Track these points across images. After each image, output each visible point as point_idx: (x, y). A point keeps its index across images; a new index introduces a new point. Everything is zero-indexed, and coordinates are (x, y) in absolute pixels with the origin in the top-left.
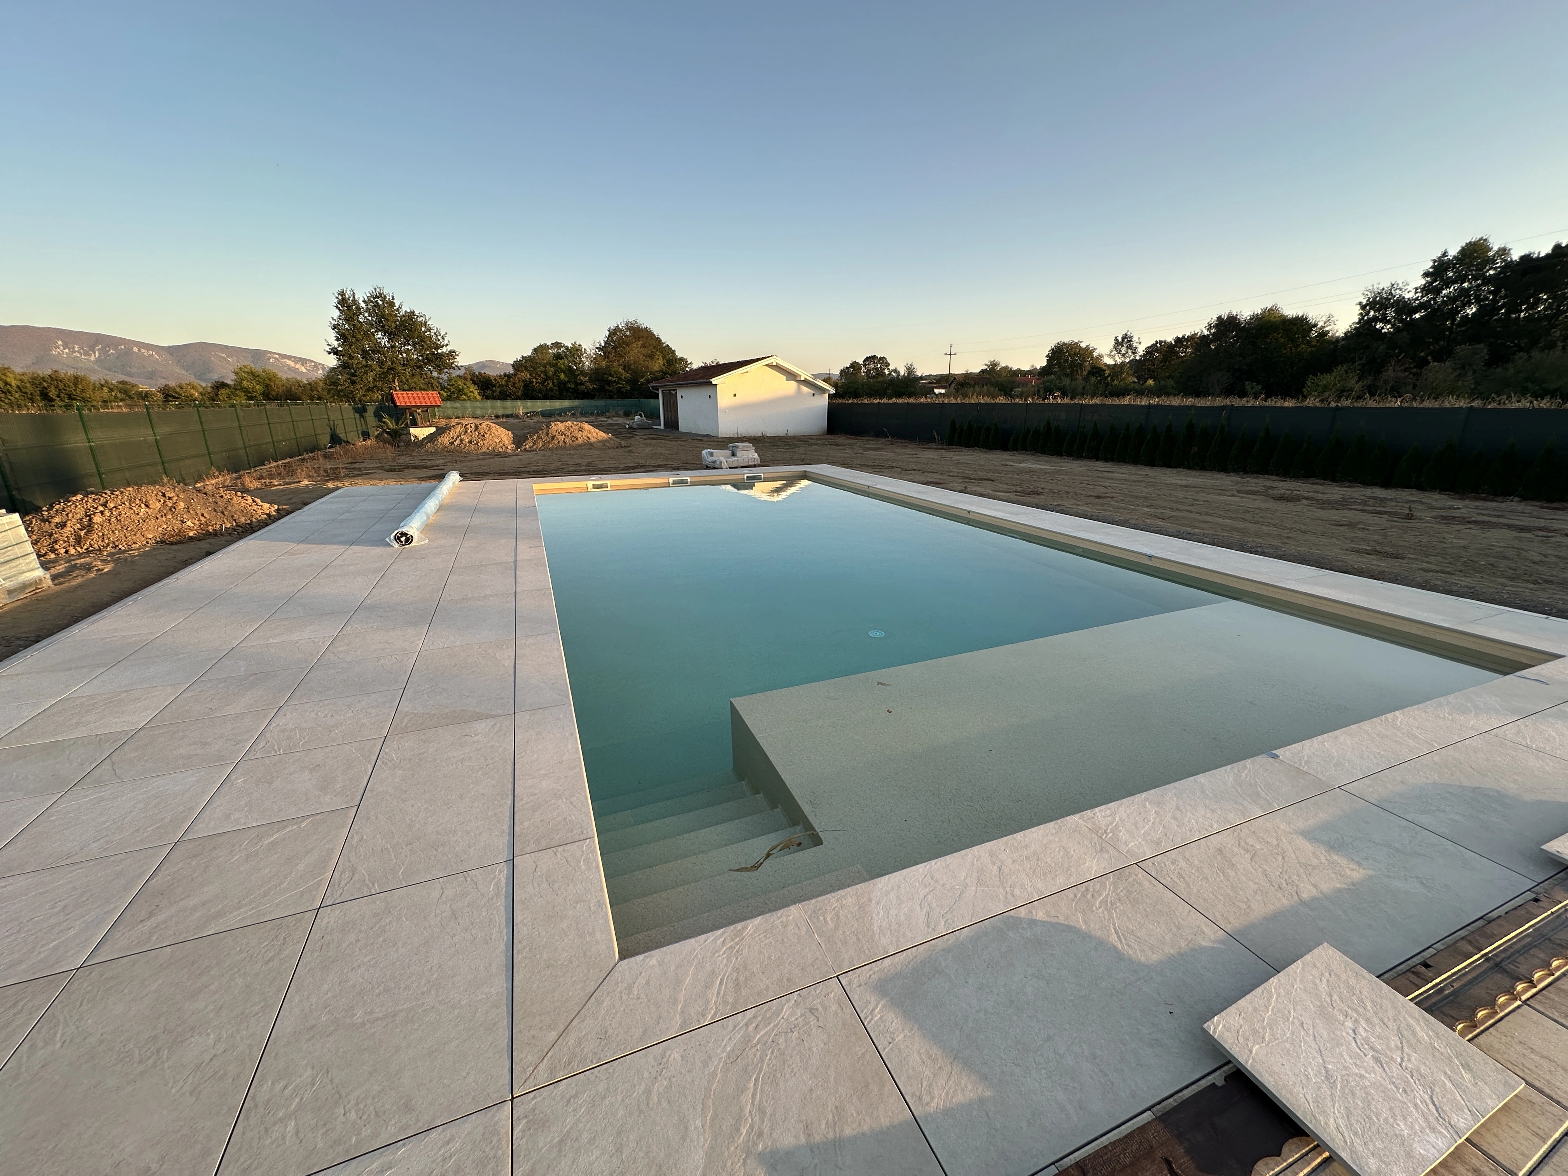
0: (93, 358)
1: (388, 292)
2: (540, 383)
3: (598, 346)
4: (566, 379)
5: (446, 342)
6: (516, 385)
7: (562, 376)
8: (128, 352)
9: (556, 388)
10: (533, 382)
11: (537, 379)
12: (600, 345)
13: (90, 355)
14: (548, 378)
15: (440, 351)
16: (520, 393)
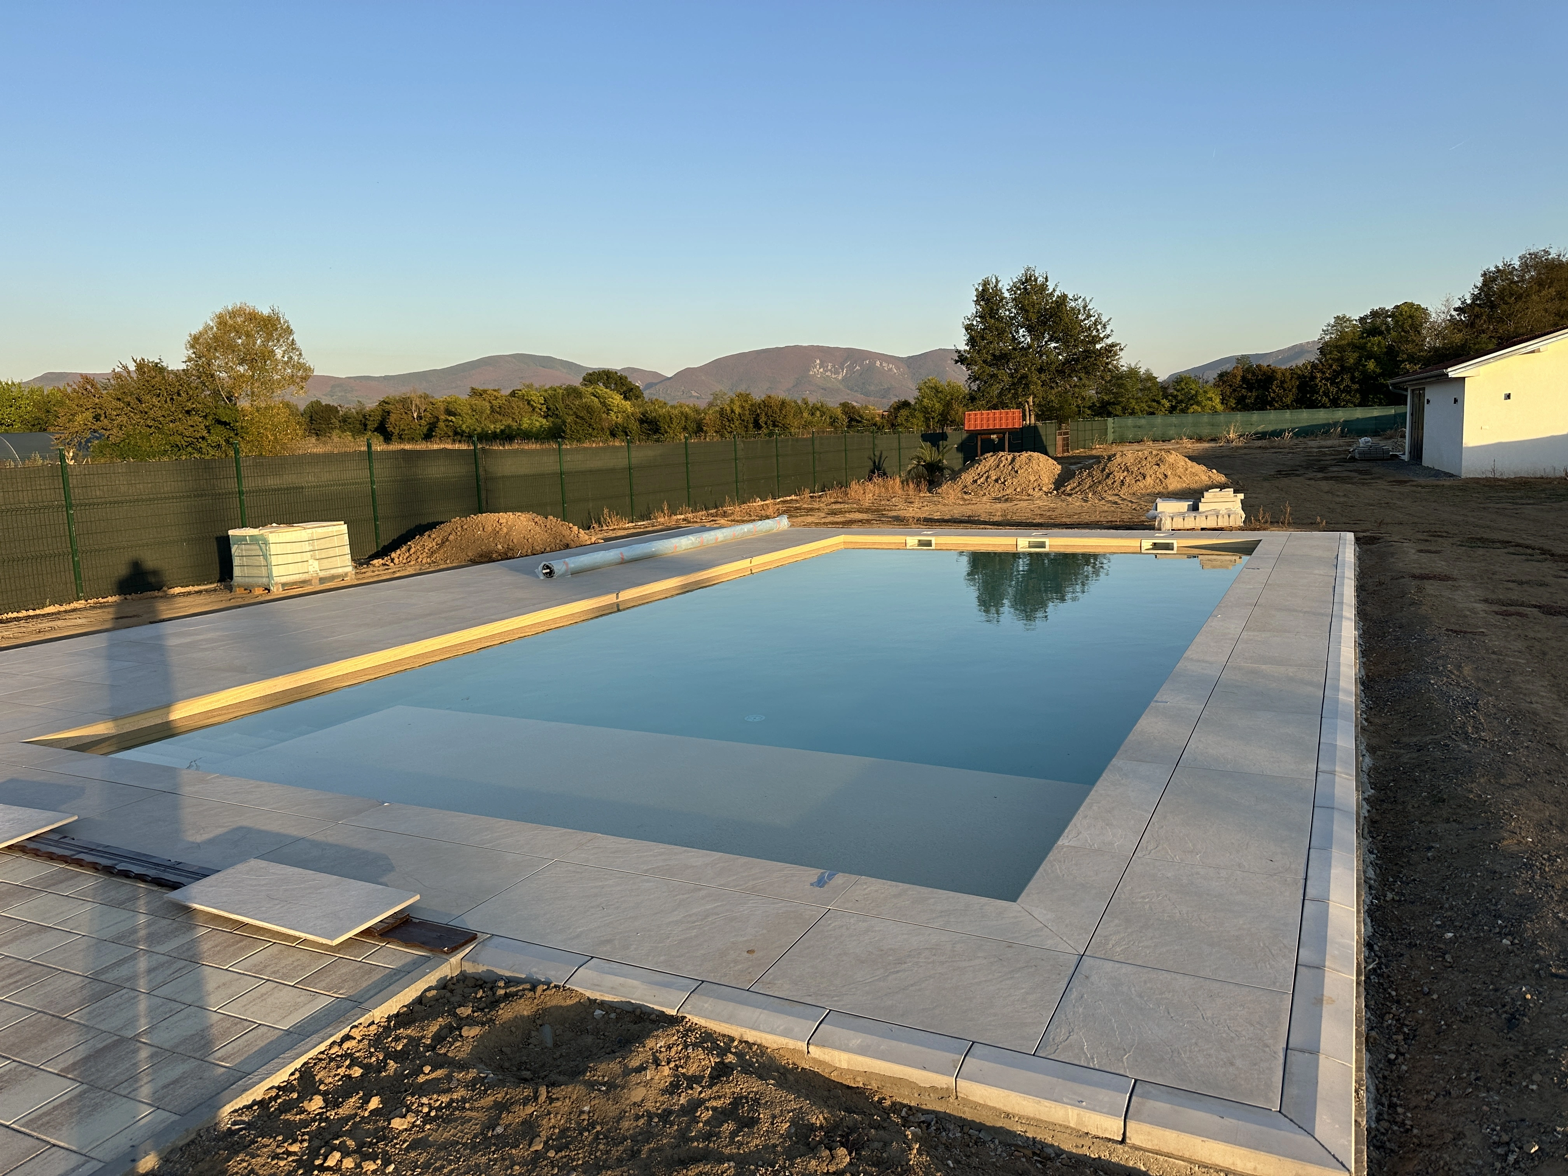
0: (840, 377)
1: (1039, 274)
2: (1327, 379)
3: (1458, 304)
4: (1378, 370)
5: (1108, 331)
6: (1285, 385)
7: (1371, 365)
8: (871, 368)
9: (1356, 386)
10: (1316, 378)
11: (1324, 373)
12: (1463, 303)
13: (839, 374)
14: (1344, 369)
15: (1098, 346)
16: (1288, 400)
